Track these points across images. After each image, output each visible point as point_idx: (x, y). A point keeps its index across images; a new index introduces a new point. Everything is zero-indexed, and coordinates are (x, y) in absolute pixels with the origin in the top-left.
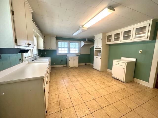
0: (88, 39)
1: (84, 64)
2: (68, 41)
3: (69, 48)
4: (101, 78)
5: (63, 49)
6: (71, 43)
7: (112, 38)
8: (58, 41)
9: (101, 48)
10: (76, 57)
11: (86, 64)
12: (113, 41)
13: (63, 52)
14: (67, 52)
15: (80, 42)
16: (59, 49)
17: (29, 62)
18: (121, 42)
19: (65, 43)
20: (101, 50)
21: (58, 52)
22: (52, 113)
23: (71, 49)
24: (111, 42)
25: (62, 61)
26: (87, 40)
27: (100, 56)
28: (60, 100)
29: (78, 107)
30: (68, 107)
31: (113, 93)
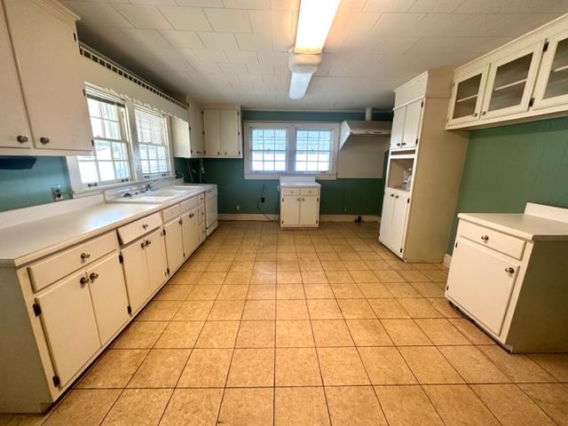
0: (374, 109)
1: (351, 218)
2: (288, 125)
3: (291, 154)
4: (385, 294)
5: (269, 156)
6: (298, 132)
7: (480, 96)
8: (251, 124)
9: (417, 149)
10: (308, 190)
11: (359, 221)
12: (486, 108)
13: (269, 167)
14: (281, 167)
15: (337, 125)
16: (255, 156)
17: (107, 199)
18: (532, 113)
19: (277, 132)
20: (413, 160)
21: (251, 167)
22: (100, 385)
23: (299, 157)
24: (470, 118)
25: (263, 200)
26: (368, 116)
27: (409, 191)
28: (159, 345)
29: (187, 400)
30: (157, 386)
31: (389, 390)
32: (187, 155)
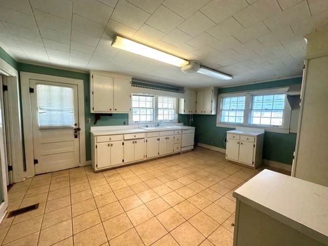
2: (245, 93)
5: (232, 114)
8: (222, 96)
10: (246, 137)
16: (224, 113)
23: (254, 114)
25: (226, 140)
32: (182, 112)
